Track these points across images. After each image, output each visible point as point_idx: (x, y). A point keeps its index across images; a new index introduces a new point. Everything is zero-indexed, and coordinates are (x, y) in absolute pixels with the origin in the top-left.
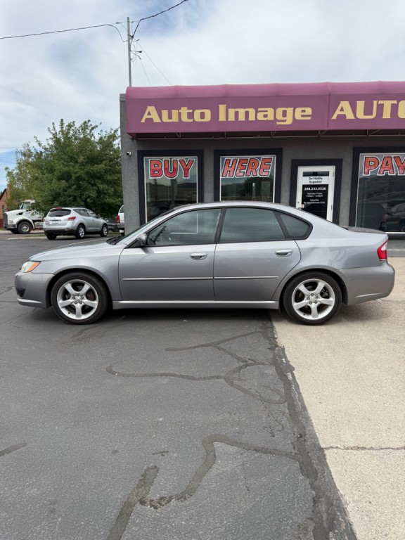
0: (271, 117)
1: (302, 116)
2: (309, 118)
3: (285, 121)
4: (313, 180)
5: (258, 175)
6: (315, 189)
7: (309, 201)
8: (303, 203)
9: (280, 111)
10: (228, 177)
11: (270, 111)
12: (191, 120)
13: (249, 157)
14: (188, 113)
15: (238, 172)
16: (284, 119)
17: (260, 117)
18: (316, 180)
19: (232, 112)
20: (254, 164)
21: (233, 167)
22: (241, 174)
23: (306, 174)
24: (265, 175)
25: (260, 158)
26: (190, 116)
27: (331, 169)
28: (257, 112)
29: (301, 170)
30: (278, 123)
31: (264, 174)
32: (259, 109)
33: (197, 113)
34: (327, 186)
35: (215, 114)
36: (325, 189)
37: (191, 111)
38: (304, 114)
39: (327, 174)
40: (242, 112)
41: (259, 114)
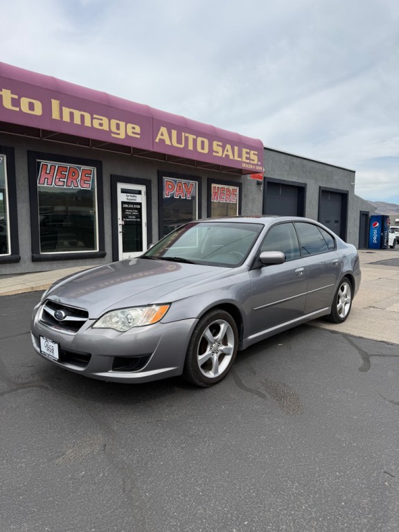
0: (106, 127)
1: (133, 133)
2: (138, 136)
3: (119, 134)
4: (129, 198)
5: (79, 186)
6: (132, 206)
7: (128, 218)
8: (122, 220)
9: (114, 122)
10: (45, 185)
11: (105, 120)
12: (17, 109)
13: (68, 165)
14: (12, 99)
15: (57, 180)
16: (118, 132)
17: (96, 124)
18: (132, 198)
19: (66, 111)
20: (74, 173)
21: (51, 174)
22: (61, 183)
23: (124, 191)
24: (87, 187)
25: (80, 168)
26: (16, 103)
27: (143, 188)
28: (92, 119)
29: (120, 186)
30: (113, 135)
31: (85, 185)
32: (95, 116)
33: (25, 102)
34: (140, 204)
35: (47, 109)
36: (139, 207)
37: (16, 97)
38: (134, 131)
39: (139, 193)
40: (77, 114)
41: (94, 121)
